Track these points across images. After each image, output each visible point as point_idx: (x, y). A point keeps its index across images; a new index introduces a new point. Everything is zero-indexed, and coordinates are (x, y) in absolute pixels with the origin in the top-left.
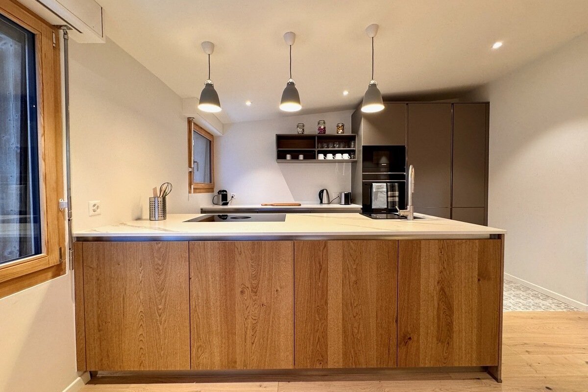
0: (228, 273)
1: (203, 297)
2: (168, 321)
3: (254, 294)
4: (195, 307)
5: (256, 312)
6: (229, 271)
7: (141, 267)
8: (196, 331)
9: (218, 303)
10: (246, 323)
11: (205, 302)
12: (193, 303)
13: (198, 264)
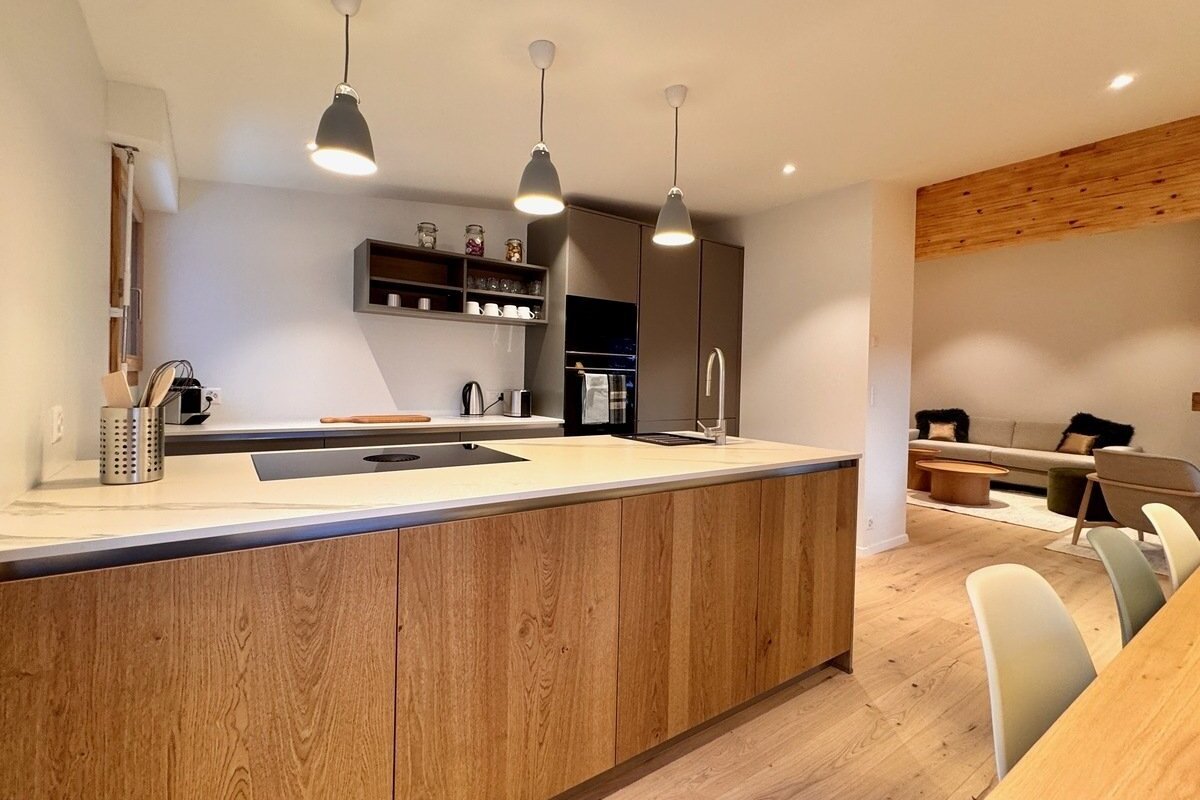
0: (494, 595)
1: (432, 669)
2: (331, 766)
3: (546, 629)
4: (411, 700)
5: (550, 669)
6: (497, 588)
7: (242, 629)
8: (410, 764)
9: (469, 674)
10: (528, 701)
11: (437, 681)
12: (405, 692)
13: (423, 586)
